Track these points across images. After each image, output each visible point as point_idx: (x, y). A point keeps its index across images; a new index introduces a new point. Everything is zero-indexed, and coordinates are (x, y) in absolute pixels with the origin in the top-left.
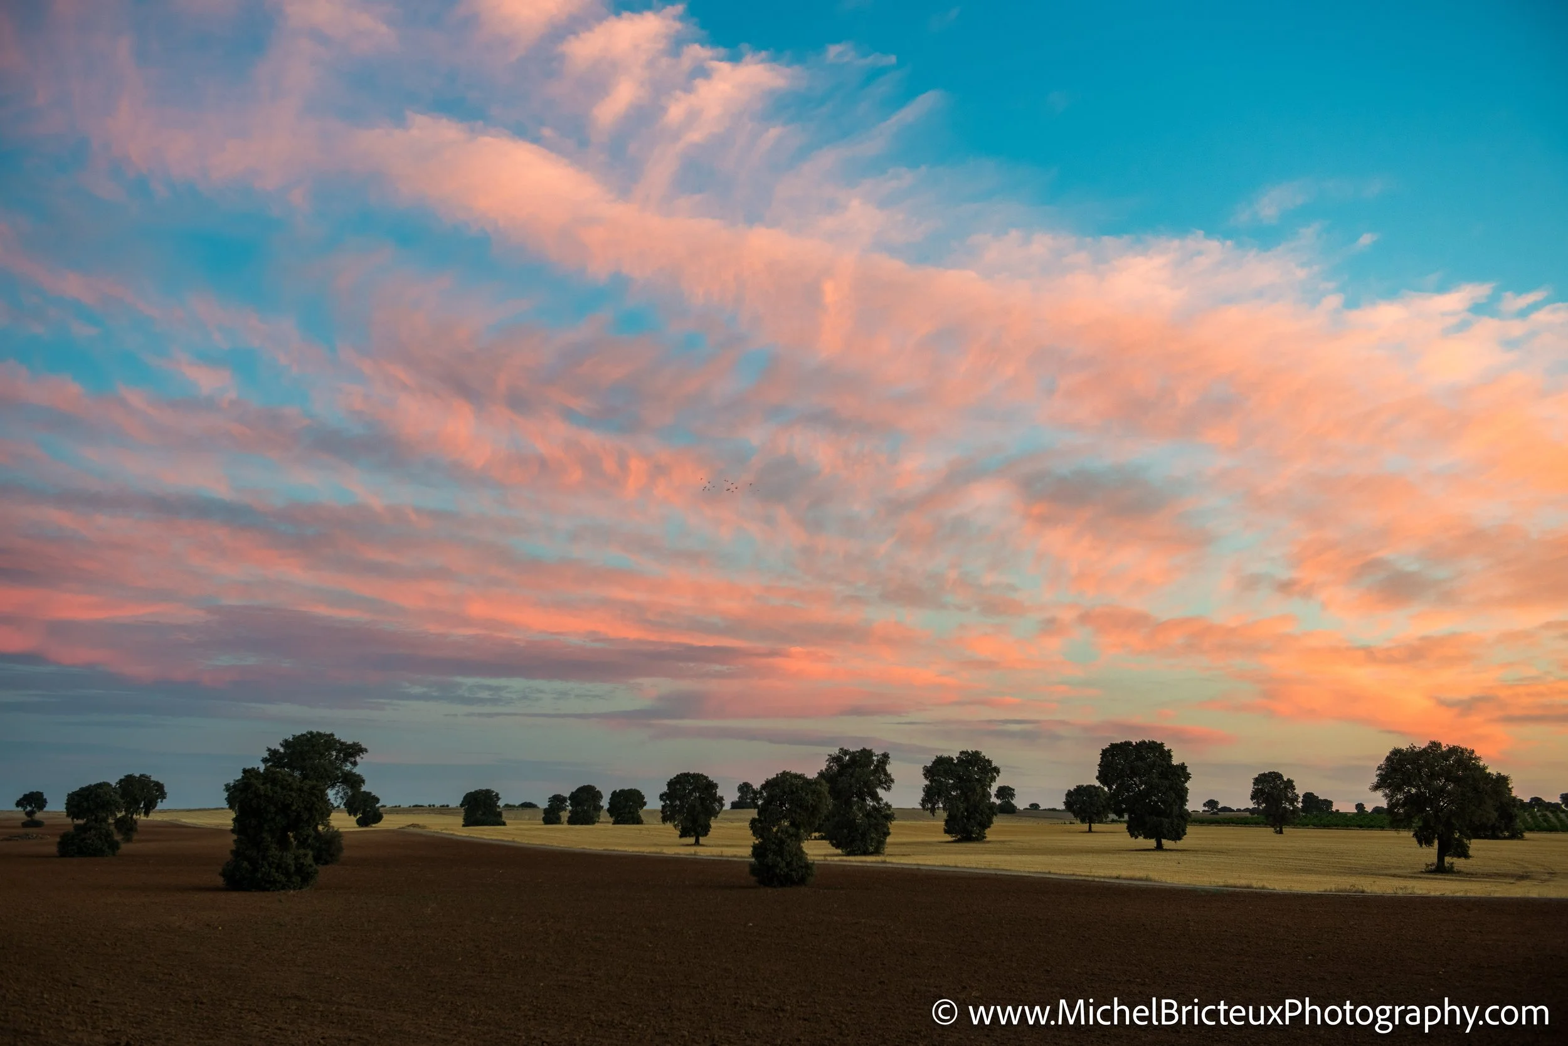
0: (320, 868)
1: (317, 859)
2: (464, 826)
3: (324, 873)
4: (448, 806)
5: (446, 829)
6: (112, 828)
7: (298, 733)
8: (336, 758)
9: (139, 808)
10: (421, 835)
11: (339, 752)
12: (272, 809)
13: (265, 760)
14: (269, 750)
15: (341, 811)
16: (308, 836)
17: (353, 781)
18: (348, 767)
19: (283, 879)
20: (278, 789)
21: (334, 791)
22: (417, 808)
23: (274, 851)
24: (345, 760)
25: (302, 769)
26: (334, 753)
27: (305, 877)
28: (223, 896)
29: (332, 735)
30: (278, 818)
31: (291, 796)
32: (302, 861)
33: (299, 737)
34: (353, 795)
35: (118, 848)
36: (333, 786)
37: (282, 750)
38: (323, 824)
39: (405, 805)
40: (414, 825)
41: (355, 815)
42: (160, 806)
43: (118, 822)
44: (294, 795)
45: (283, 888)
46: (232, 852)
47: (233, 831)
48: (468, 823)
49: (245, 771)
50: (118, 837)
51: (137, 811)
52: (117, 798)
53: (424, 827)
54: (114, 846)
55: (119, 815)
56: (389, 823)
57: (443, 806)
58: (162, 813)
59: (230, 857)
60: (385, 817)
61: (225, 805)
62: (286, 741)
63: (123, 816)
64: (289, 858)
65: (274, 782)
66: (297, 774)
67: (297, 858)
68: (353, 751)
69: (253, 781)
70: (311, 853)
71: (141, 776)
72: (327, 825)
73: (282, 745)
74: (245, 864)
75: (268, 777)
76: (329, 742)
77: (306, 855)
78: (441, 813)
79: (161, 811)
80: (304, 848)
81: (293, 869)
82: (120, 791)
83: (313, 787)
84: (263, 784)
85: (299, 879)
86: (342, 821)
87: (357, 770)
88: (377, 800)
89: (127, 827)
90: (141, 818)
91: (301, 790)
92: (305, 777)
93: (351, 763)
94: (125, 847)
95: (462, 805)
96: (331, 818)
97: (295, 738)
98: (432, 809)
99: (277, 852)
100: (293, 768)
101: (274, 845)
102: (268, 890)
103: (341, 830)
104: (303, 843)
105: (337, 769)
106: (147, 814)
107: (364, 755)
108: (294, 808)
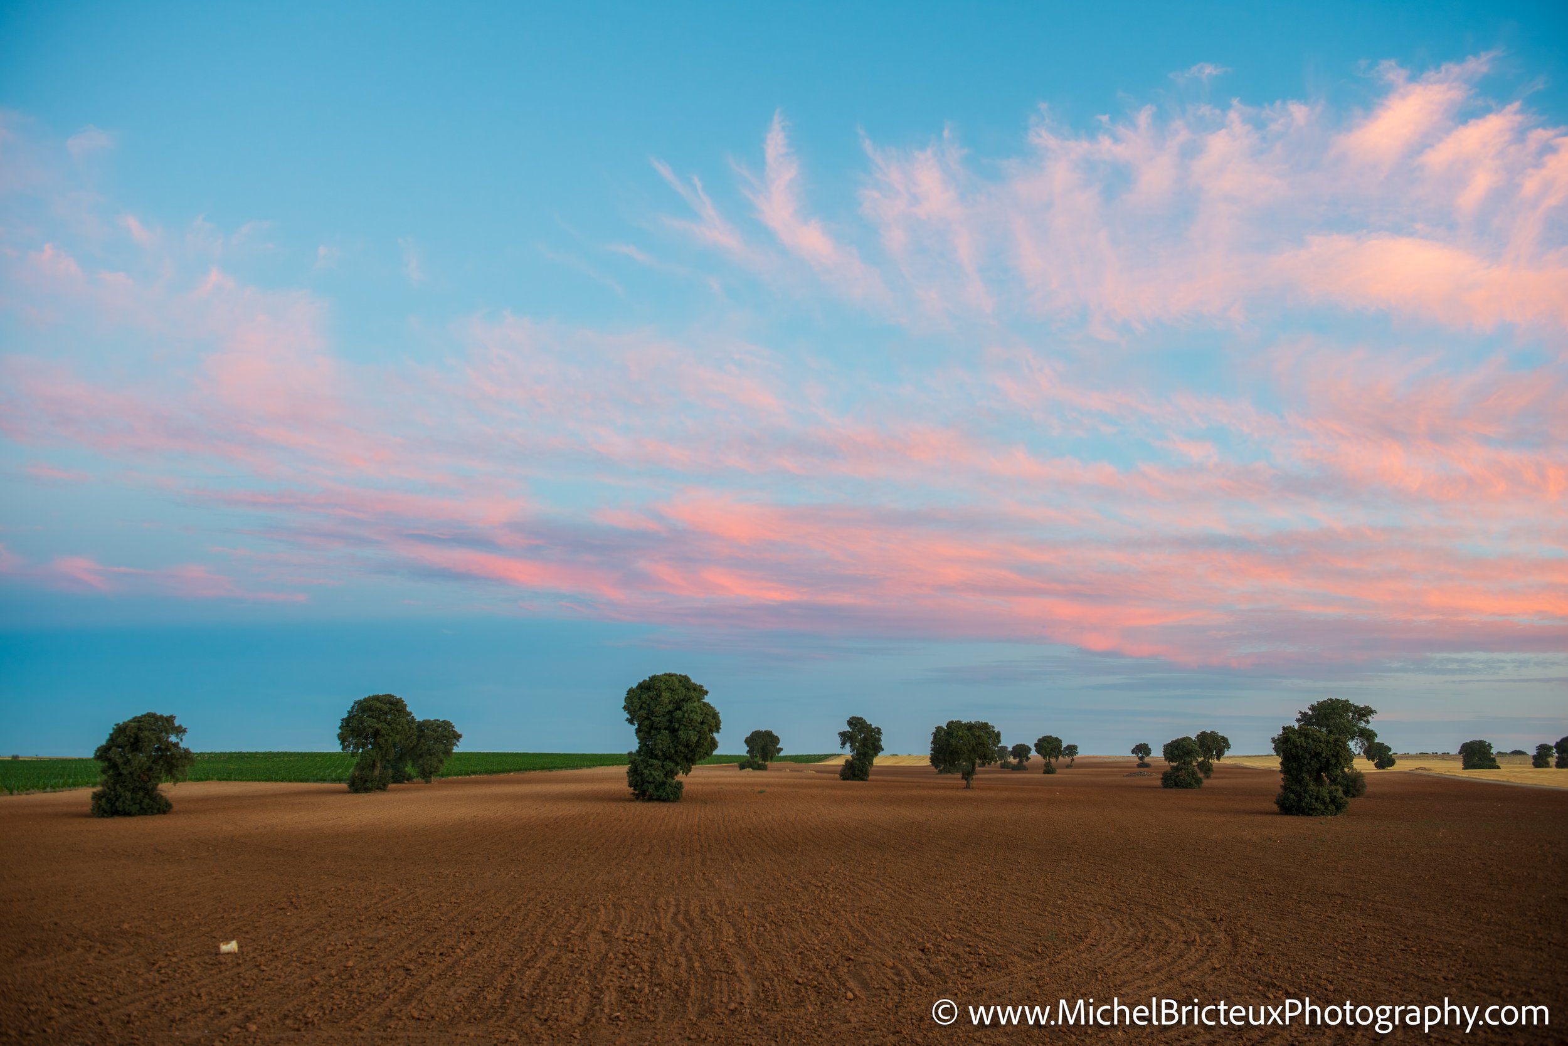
0: (1349, 799)
1: (1346, 793)
2: (1463, 769)
3: (1352, 803)
4: (1448, 753)
5: (1449, 771)
6: (1196, 768)
7: (1321, 700)
8: (1353, 718)
9: (1212, 755)
10: (1428, 776)
11: (1354, 713)
12: (1308, 756)
13: (1298, 720)
14: (1300, 712)
15: (1362, 757)
16: (1337, 776)
17: (1368, 735)
18: (1362, 724)
19: (1322, 807)
20: (1310, 741)
21: (1354, 743)
22: (1423, 755)
23: (1312, 786)
24: (1360, 719)
25: (1327, 726)
26: (1350, 714)
27: (1338, 806)
28: (1279, 818)
29: (1348, 701)
30: (1312, 763)
31: (1320, 747)
32: (1334, 794)
33: (1322, 703)
34: (1370, 746)
35: (1201, 783)
36: (1353, 738)
37: (1310, 713)
38: (1348, 767)
39: (1413, 753)
40: (1421, 768)
41: (1373, 760)
42: (1227, 753)
43: (1199, 764)
44: (1323, 745)
45: (1322, 814)
46: (1281, 786)
47: (1281, 771)
48: (1467, 766)
49: (1284, 728)
50: (1201, 775)
51: (1211, 756)
52: (1197, 747)
53: (1430, 770)
54: (1198, 781)
55: (1200, 760)
56: (1400, 766)
57: (1445, 753)
58: (1230, 757)
59: (1280, 791)
60: (1397, 762)
61: (1273, 753)
62: (1313, 706)
63: (1203, 761)
64: (1324, 792)
65: (1306, 736)
66: (1324, 730)
67: (1330, 792)
68: (1365, 713)
69: (1291, 735)
70: (1340, 789)
71: (1211, 732)
72: (1351, 768)
73: (1310, 709)
74: (1292, 796)
75: (1301, 732)
76: (1345, 706)
77: (1337, 790)
78: (1443, 759)
79: (1228, 757)
80: (1335, 785)
81: (1328, 800)
82: (1198, 743)
83: (1337, 740)
84: (1299, 737)
85: (1334, 807)
86: (1363, 765)
87: (1369, 727)
88: (1390, 749)
89: (1206, 768)
90: (1214, 762)
91: (1327, 742)
92: (1330, 732)
93: (1365, 721)
94: (1206, 782)
95: (1460, 753)
96: (1353, 762)
97: (1319, 703)
98: (1435, 756)
99: (1315, 788)
100: (1320, 726)
101: (1312, 783)
102: (1311, 815)
103: (1362, 771)
104: (1333, 781)
105: (1354, 726)
106: (1218, 759)
107: (1374, 716)
108: (1323, 755)
